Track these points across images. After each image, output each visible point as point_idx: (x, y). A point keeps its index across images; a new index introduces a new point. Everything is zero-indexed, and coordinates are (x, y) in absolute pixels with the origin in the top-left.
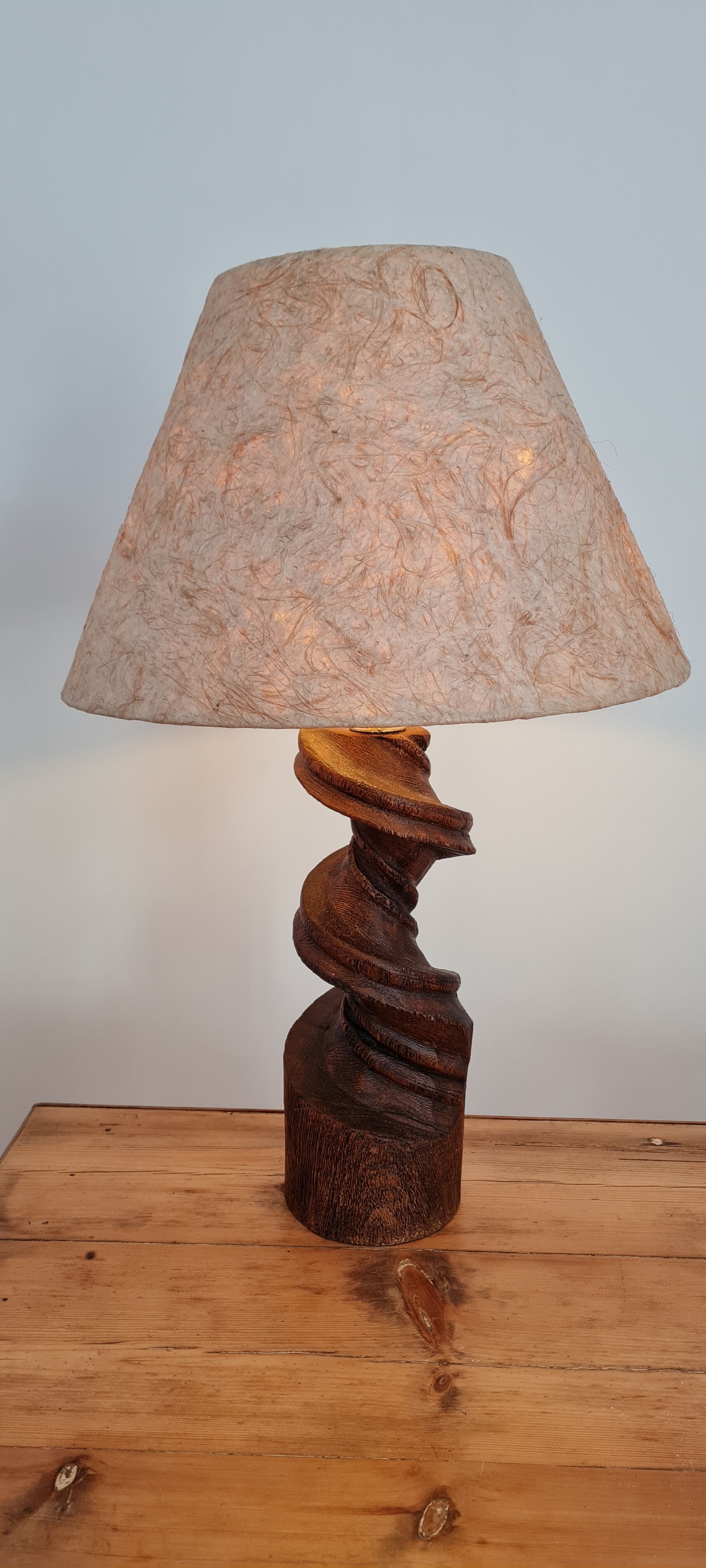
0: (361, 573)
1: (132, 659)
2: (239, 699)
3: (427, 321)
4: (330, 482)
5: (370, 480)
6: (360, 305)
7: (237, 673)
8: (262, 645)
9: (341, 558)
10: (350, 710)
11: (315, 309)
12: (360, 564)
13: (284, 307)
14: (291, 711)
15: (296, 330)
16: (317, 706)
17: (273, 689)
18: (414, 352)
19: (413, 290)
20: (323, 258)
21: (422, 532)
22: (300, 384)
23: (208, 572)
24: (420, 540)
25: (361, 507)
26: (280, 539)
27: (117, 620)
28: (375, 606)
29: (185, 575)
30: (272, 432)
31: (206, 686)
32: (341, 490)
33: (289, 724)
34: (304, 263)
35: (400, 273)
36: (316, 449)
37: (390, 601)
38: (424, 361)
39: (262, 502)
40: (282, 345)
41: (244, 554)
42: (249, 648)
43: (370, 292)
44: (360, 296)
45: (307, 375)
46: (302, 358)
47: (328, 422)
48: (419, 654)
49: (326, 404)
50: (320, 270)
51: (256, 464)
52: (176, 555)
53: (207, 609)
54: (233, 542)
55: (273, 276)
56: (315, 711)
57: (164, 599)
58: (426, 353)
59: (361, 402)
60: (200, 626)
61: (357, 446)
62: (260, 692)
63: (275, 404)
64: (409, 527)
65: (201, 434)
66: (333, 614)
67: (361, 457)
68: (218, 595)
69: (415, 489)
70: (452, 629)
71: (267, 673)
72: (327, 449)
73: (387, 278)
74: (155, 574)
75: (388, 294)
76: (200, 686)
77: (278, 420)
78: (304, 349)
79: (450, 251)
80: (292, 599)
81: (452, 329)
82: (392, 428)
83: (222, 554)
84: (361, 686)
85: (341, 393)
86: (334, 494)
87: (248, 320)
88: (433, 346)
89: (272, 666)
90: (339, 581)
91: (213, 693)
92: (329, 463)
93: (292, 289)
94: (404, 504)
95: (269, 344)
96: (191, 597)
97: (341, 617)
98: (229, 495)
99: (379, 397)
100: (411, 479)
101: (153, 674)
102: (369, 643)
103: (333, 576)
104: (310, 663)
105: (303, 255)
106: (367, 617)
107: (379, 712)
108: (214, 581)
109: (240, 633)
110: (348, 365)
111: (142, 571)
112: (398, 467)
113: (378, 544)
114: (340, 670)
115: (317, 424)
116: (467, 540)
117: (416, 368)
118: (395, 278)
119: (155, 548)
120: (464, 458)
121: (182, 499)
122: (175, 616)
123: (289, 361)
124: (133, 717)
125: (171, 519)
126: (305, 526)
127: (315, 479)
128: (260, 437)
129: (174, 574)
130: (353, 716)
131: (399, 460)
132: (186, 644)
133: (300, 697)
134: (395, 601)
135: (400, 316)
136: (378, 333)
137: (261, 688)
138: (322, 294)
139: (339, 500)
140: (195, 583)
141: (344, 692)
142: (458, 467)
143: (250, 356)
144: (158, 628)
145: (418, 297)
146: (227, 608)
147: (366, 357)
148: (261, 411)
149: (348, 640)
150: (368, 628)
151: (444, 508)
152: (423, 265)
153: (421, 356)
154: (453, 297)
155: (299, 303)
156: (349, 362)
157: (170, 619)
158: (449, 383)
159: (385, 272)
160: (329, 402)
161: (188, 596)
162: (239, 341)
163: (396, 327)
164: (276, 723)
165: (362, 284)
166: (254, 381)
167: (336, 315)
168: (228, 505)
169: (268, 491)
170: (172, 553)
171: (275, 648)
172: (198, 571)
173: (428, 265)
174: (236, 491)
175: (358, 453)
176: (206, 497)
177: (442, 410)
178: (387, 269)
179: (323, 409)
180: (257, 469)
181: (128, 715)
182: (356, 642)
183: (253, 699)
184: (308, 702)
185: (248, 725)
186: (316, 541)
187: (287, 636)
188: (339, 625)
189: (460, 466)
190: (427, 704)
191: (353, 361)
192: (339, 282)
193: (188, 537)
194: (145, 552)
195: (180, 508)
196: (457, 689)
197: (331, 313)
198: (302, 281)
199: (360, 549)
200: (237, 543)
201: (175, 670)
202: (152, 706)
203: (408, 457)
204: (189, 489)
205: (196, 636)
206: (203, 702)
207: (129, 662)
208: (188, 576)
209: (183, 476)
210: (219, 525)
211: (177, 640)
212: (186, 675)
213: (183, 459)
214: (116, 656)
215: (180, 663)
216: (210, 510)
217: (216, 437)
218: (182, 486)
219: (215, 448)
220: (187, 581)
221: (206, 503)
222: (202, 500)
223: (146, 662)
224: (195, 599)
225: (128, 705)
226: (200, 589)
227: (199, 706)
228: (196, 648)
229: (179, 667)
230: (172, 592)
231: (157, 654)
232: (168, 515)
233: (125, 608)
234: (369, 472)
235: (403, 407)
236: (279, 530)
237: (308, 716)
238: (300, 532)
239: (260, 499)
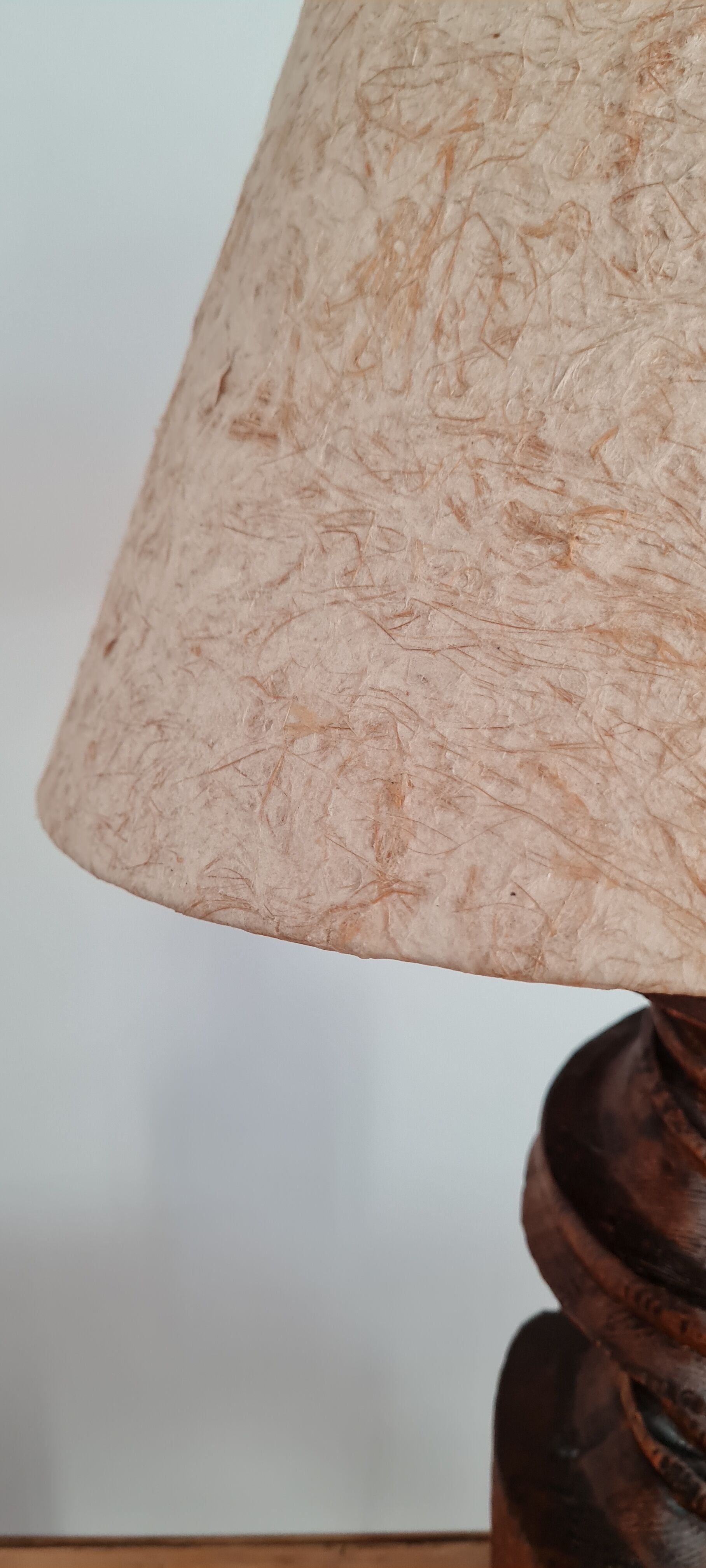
1: (345, 749)
27: (256, 624)
29: (511, 469)
52: (464, 409)
53: (629, 574)
57: (443, 551)
60: (618, 635)
65: (487, 46)
74: (386, 476)
96: (564, 539)
101: (448, 803)
111: (328, 469)
119: (370, 398)
121: (452, 242)
122: (500, 602)
124: (391, 951)
125: (416, 305)
129: (466, 469)
132: (567, 697)
140: (561, 492)
144: (434, 645)
157: (483, 613)
161: (545, 536)
170: (445, 406)
172: (566, 453)
174: (672, 188)
193: (502, 349)
194: (330, 413)
195: (449, 267)
201: (540, 788)
204: (474, 209)
205: (604, 668)
206: (686, 904)
207: (333, 761)
208: (524, 472)
209: (439, 175)
210: (624, 298)
211: (524, 685)
212: (592, 805)
213: (428, 128)
214: (272, 738)
215: (555, 762)
216: (574, 260)
217: (552, 44)
218: (442, 204)
219: (555, 74)
220: (526, 488)
221: (552, 241)
222: (531, 231)
223: (408, 762)
224: (574, 545)
225: (363, 905)
226: (587, 511)
227: (671, 923)
228: (615, 711)
229: (555, 778)
230: (468, 526)
231: (446, 732)
232: (403, 294)
233: (283, 588)
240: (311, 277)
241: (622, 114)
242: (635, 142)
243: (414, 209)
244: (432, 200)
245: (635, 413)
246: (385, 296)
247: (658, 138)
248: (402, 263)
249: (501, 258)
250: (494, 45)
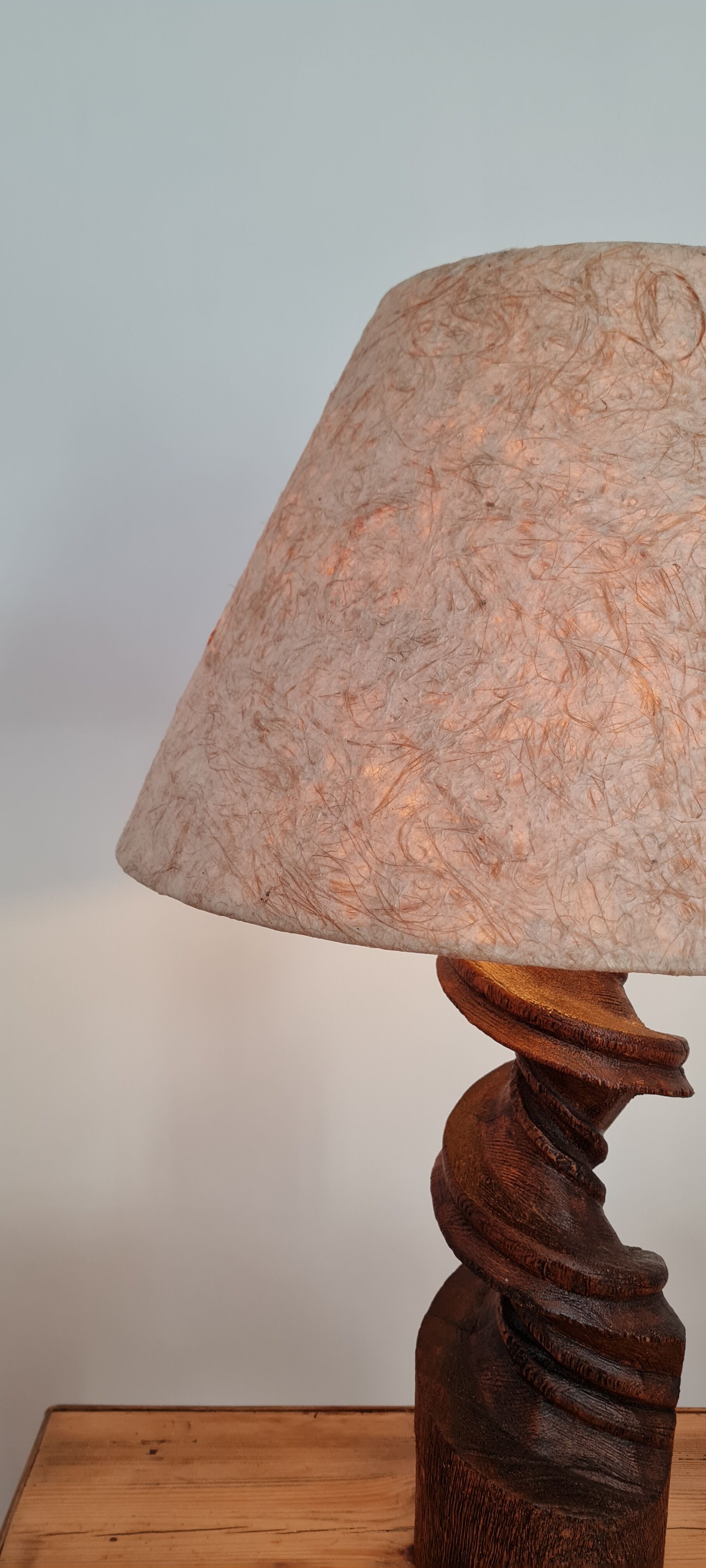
0: (500, 717)
1: (182, 807)
2: (297, 888)
3: (653, 349)
4: (474, 578)
5: (534, 577)
6: (552, 325)
7: (302, 849)
8: (341, 811)
9: (474, 692)
10: (455, 929)
11: (488, 331)
12: (500, 702)
13: (447, 330)
15: (457, 362)
16: (405, 916)
17: (344, 880)
18: (625, 392)
19: (636, 305)
20: (509, 262)
21: (603, 660)
22: (452, 436)
23: (289, 696)
24: (600, 672)
25: (514, 617)
26: (390, 656)
27: (180, 750)
28: (516, 769)
29: (262, 697)
30: (404, 502)
31: (258, 863)
32: (487, 590)
33: (360, 939)
34: (483, 270)
35: (620, 281)
36: (460, 529)
37: (539, 764)
38: (640, 406)
39: (375, 601)
40: (437, 381)
41: (340, 674)
42: (323, 813)
43: (569, 307)
44: (554, 312)
45: (463, 423)
46: (460, 400)
47: (482, 490)
48: (575, 851)
49: (483, 464)
50: (503, 278)
51: (377, 546)
52: (258, 668)
53: (280, 748)
54: (329, 655)
55: (440, 290)
56: (400, 924)
57: (233, 728)
58: (644, 395)
59: (535, 462)
60: (267, 773)
61: (521, 527)
62: (327, 882)
63: (414, 463)
64: (585, 652)
65: (316, 503)
66: (449, 776)
67: (524, 542)
68: (297, 731)
69: (601, 595)
70: (634, 816)
71: (341, 855)
72: (477, 528)
73: (599, 288)
74: (230, 692)
75: (597, 310)
76: (251, 861)
77: (414, 485)
78: (465, 387)
80: (393, 747)
81: (691, 362)
82: (576, 502)
83: (312, 671)
84: (476, 893)
85: (508, 448)
86: (476, 594)
87: (398, 349)
88: (657, 385)
89: (349, 846)
90: (465, 726)
91: (265, 875)
92: (476, 549)
93: (461, 306)
94: (581, 617)
95: (420, 380)
96: (264, 729)
97: (461, 782)
98: (335, 588)
99: (563, 456)
100: (597, 578)
101: (199, 834)
102: (498, 827)
103: (457, 718)
104: (405, 848)
105: (482, 260)
106: (500, 786)
107: (499, 939)
108: (296, 709)
109: (314, 790)
110: (523, 410)
111: (218, 685)
112: (578, 560)
113: (532, 674)
114: (448, 864)
115: (467, 493)
116: (677, 677)
117: (625, 415)
118: (610, 288)
119: (237, 656)
120: (687, 551)
121: (279, 592)
122: (241, 754)
123: (443, 404)
126: (428, 640)
127: (452, 571)
128: (387, 509)
129: (250, 694)
130: (458, 940)
131: (582, 550)
132: (244, 796)
133: (382, 899)
134: (547, 765)
135: (612, 342)
136: (574, 365)
137: (330, 876)
138: (501, 312)
139: (482, 604)
140: (272, 710)
141: (447, 900)
142: (675, 565)
143: (394, 398)
144: (219, 768)
145: (642, 315)
146: (305, 751)
147: (552, 398)
148: (395, 472)
149: (466, 818)
150: (500, 802)
151: (645, 626)
152: (656, 270)
153: (636, 399)
154: (699, 316)
155: (468, 324)
156: (526, 405)
157: (234, 756)
158: (675, 439)
159: (597, 279)
160: (489, 462)
161: (261, 728)
162: (382, 378)
163: (603, 356)
165: (561, 297)
166: (393, 432)
167: (516, 339)
168: (332, 602)
169: (386, 585)
170: (255, 665)
171: (358, 819)
172: (279, 693)
173: (663, 269)
175: (522, 536)
176: (307, 590)
177: (659, 478)
178: (600, 275)
179: (479, 472)
180: (376, 553)
181: (160, 887)
182: (477, 823)
183: (317, 892)
184: (392, 909)
186: (440, 663)
187: (377, 802)
188: (455, 793)
189: (679, 564)
190: (579, 935)
191: (531, 404)
192: (527, 294)
193: (277, 643)
196: (631, 916)
197: (510, 336)
198: (476, 294)
199: (504, 680)
200: (333, 657)
201: (226, 833)
202: (189, 878)
203: (596, 545)
204: (290, 578)
205: (259, 786)
206: (250, 886)
207: (177, 812)
208: (265, 699)
209: (286, 559)
210: (316, 629)
211: (236, 789)
212: (237, 842)
213: (291, 536)
214: (167, 800)
215: (233, 822)
216: (308, 608)
217: (333, 508)
218: (283, 573)
219: (330, 523)
220: (263, 706)
221: (305, 598)
222: (301, 593)
223: (195, 815)
224: (267, 733)
225: (164, 872)
226: (276, 720)
227: (243, 890)
228: (256, 804)
229: (231, 828)
230: (243, 719)
231: (209, 805)
232: (260, 612)
234: (534, 565)
235: (599, 472)
236: (391, 642)
237: (390, 929)
238: (420, 648)
239: (373, 597)
241: (341, 547)
242: (340, 560)
243: (274, 574)
244: (280, 571)
245: (303, 681)
246: (256, 610)
247: (349, 560)
248: (264, 597)
249: (290, 603)
250: (318, 503)
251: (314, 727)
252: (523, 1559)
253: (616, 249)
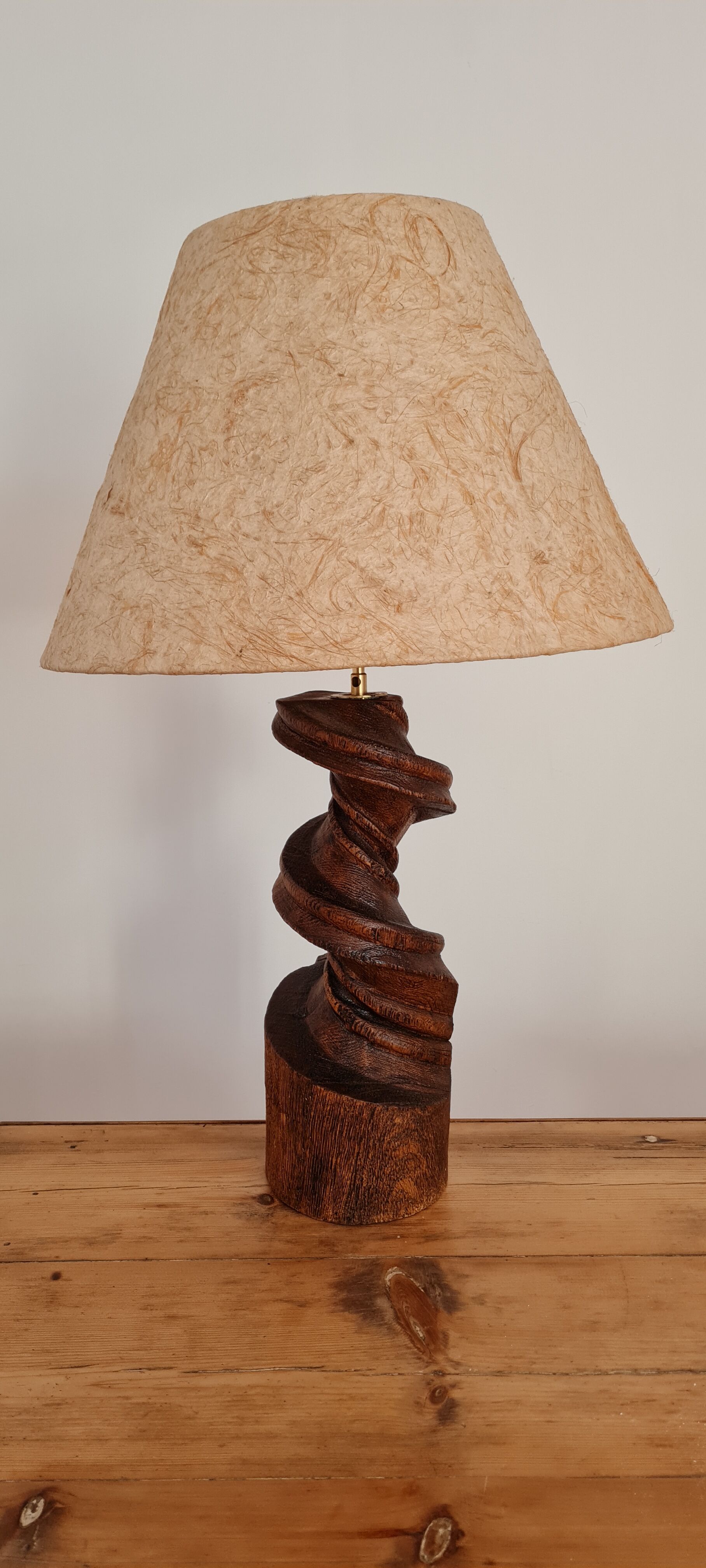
0: (380, 513)
1: (137, 613)
2: (264, 643)
3: (423, 268)
4: (341, 425)
5: (381, 422)
6: (355, 251)
7: (259, 617)
8: (284, 588)
9: (359, 499)
10: (380, 648)
11: (309, 255)
12: (378, 504)
13: (276, 254)
14: (319, 652)
15: (291, 277)
16: (347, 646)
17: (298, 631)
18: (413, 297)
19: (406, 237)
20: (313, 206)
21: (436, 472)
22: (301, 329)
23: (217, 520)
24: (435, 480)
25: (375, 449)
26: (292, 482)
27: (114, 577)
28: (397, 545)
29: (190, 525)
30: (275, 378)
31: (226, 633)
32: (351, 431)
33: (319, 666)
34: (294, 211)
35: (393, 220)
36: (323, 392)
37: (411, 540)
38: (423, 306)
39: (269, 447)
40: (278, 291)
41: (255, 499)
42: (270, 592)
43: (364, 238)
44: (355, 242)
45: (306, 320)
46: (300, 303)
47: (333, 366)
48: (444, 591)
49: (330, 348)
50: (312, 217)
51: (260, 409)
52: (179, 506)
53: (218, 556)
54: (242, 488)
55: (261, 225)
56: (345, 651)
57: (169, 551)
58: (424, 299)
59: (365, 345)
60: (214, 574)
61: (365, 389)
62: (286, 635)
63: (275, 349)
64: (423, 467)
65: (194, 384)
66: (355, 554)
67: (370, 399)
68: (231, 542)
69: (426, 431)
70: (473, 567)
71: (291, 615)
72: (335, 392)
73: (380, 225)
74: (155, 527)
75: (383, 240)
76: (219, 633)
77: (279, 365)
78: (302, 295)
79: (438, 202)
80: (311, 541)
81: (447, 277)
82: (398, 371)
83: (230, 501)
84: (390, 624)
85: (344, 337)
86: (346, 436)
87: (237, 268)
88: (430, 292)
89: (295, 609)
90: (358, 522)
91: (234, 639)
92: (338, 406)
93: (284, 236)
94: (417, 446)
95: (264, 290)
96: (201, 546)
97: (364, 557)
98: (233, 442)
99: (382, 340)
100: (421, 420)
101: (164, 626)
102: (393, 582)
103: (352, 517)
104: (336, 604)
105: (292, 203)
106: (390, 556)
107: (410, 651)
108: (225, 529)
109: (258, 578)
110: (349, 310)
111: (139, 525)
112: (407, 409)
113: (394, 484)
114: (367, 610)
115: (322, 368)
116: (480, 480)
117: (416, 312)
118: (388, 226)
119: (153, 501)
120: (469, 401)
121: (180, 450)
123: (287, 307)
124: (146, 671)
125: (168, 471)
126: (318, 468)
128: (262, 382)
129: (178, 524)
130: (384, 655)
131: (408, 402)
132: (199, 593)
133: (328, 638)
134: (416, 541)
135: (396, 262)
136: (376, 278)
137: (286, 631)
138: (316, 241)
139: (351, 442)
140: (203, 532)
141: (374, 631)
142: (464, 410)
143: (242, 304)
144: (165, 580)
145: (412, 244)
146: (242, 553)
147: (367, 302)
148: (261, 357)
149: (373, 579)
150: (392, 567)
151: (455, 449)
152: (413, 213)
153: (420, 301)
154: (445, 246)
155: (293, 250)
156: (350, 306)
157: (178, 569)
158: (448, 329)
159: (378, 219)
160: (333, 346)
161: (197, 545)
162: (229, 289)
163: (394, 273)
164: (305, 664)
165: (357, 231)
166: (251, 328)
167: (332, 260)
168: (233, 452)
169: (275, 436)
170: (173, 505)
171: (298, 591)
172: (205, 520)
173: (418, 213)
174: (241, 438)
175: (367, 396)
176: (207, 446)
177: (445, 354)
178: (379, 217)
179: (328, 353)
180: (261, 414)
181: (139, 669)
182: (380, 581)
183: (279, 642)
184: (337, 643)
185: (275, 668)
186: (331, 483)
187: (309, 578)
188: (362, 565)
189: (467, 409)
190: (457, 641)
191: (354, 305)
192: (332, 229)
193: (191, 487)
194: (141, 506)
195: (178, 459)
196: (483, 626)
197: (327, 259)
198: (294, 228)
199: (378, 490)
200: (246, 489)
201: (189, 619)
202: (166, 657)
203: (416, 399)
204: (186, 440)
205: (209, 584)
206: (224, 649)
207: (134, 617)
208: (194, 526)
209: (177, 427)
210: (225, 472)
211: (188, 590)
212: (203, 623)
213: (175, 410)
214: (117, 612)
215: (194, 612)
216: (213, 459)
217: (212, 386)
218: (177, 437)
219: (212, 396)
220: (194, 531)
221: (207, 452)
222: (201, 449)
223: (155, 615)
224: (204, 547)
225: (139, 658)
226: (209, 538)
227: (220, 654)
228: (210, 596)
229: (193, 616)
230: (177, 543)
231: (166, 605)
232: (164, 467)
233: (123, 564)
234: (380, 413)
235: (407, 351)
236: (291, 473)
237: (338, 656)
238: (314, 476)
239: (268, 444)
240: (138, 458)
241: (229, 412)
242: (232, 422)
243: (169, 439)
244: (175, 435)
245: (224, 508)
246: (159, 467)
247: (239, 421)
248: (165, 456)
249: (193, 457)
250: (196, 384)
251: (245, 538)
252: (370, 1146)
253: (386, 199)
